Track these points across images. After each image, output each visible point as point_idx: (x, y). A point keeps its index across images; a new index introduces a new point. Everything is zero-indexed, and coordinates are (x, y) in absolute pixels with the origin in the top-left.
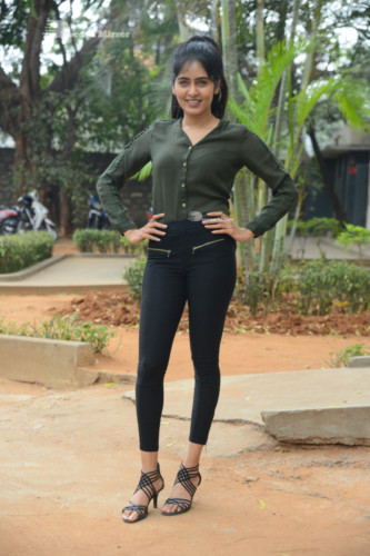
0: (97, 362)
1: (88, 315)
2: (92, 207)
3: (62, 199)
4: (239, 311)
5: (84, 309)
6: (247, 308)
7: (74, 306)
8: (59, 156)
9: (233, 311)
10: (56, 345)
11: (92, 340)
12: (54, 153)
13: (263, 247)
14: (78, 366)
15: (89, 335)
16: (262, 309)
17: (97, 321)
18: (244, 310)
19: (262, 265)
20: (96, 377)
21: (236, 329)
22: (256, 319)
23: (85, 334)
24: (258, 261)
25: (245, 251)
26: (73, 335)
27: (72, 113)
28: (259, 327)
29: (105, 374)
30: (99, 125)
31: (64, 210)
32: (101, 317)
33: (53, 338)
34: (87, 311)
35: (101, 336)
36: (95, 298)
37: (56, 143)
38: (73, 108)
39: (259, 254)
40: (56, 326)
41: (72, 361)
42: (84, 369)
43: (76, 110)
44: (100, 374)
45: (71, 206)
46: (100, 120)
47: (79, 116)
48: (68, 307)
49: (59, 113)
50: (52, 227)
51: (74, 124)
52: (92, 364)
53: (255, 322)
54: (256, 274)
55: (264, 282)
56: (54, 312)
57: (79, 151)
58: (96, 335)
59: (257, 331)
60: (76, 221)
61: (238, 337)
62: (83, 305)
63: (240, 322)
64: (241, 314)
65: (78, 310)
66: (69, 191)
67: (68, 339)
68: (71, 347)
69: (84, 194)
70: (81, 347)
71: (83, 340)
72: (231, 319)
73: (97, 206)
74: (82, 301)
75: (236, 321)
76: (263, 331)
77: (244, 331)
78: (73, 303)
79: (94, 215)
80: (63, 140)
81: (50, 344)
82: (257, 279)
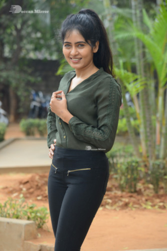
0: (39, 235)
1: (31, 193)
2: (33, 100)
3: (11, 94)
4: (145, 190)
5: (30, 189)
6: (151, 186)
7: (22, 186)
8: (9, 63)
9: (140, 190)
10: (8, 223)
11: (35, 218)
12: (6, 60)
13: (163, 140)
14: (25, 240)
15: (33, 215)
16: (162, 188)
17: (39, 198)
18: (148, 188)
19: (162, 154)
20: (39, 249)
21: (144, 206)
22: (158, 197)
23: (31, 213)
24: (159, 151)
25: (149, 143)
26: (21, 214)
27: (18, 31)
28: (161, 204)
29: (45, 247)
30: (39, 39)
31: (13, 103)
32: (42, 195)
33: (6, 217)
34: (32, 190)
35: (42, 216)
36: (37, 178)
37: (7, 52)
38: (19, 26)
39: (160, 145)
40: (8, 206)
41: (20, 236)
42: (30, 242)
43: (22, 28)
44: (41, 246)
45: (18, 99)
46: (39, 35)
47: (24, 33)
48: (17, 186)
49: (9, 31)
50: (5, 116)
51: (20, 38)
52: (35, 238)
53: (158, 200)
54: (158, 162)
55: (164, 168)
56: (6, 190)
57: (24, 59)
58: (39, 214)
59: (160, 207)
60: (21, 110)
61: (145, 212)
62: (28, 185)
63: (147, 200)
64: (147, 192)
65: (24, 189)
66: (17, 88)
67: (17, 218)
68: (20, 225)
69: (27, 90)
70: (27, 225)
71: (29, 219)
72: (139, 197)
73: (37, 99)
74: (27, 182)
75: (144, 199)
76: (164, 208)
77: (149, 207)
78: (21, 183)
79: (35, 106)
80: (11, 50)
81: (4, 223)
82: (159, 165)
